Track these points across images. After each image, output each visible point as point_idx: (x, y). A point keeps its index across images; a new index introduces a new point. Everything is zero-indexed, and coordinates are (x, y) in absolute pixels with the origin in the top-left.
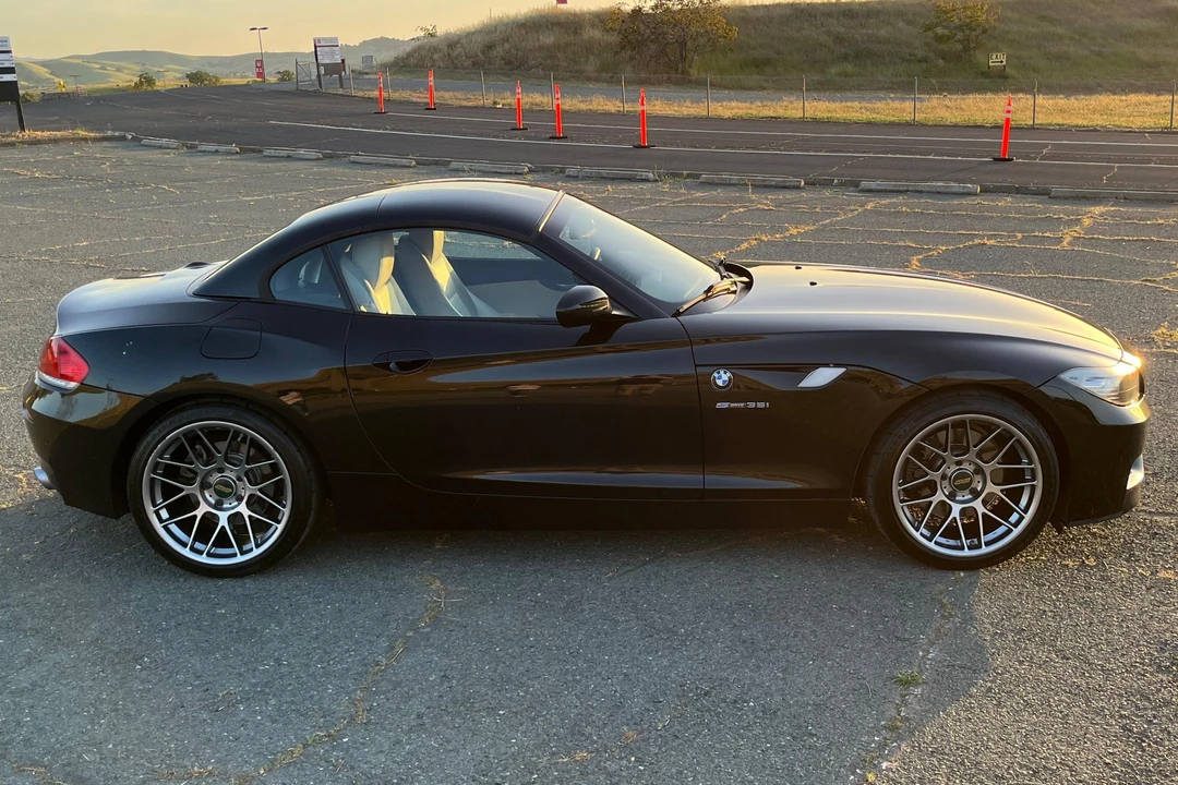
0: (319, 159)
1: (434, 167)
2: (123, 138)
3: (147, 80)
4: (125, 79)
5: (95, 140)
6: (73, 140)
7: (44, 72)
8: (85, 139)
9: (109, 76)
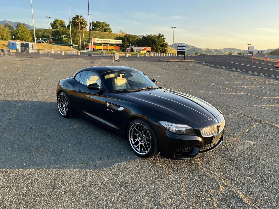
0: (225, 69)
1: (246, 73)
2: (200, 62)
3: (230, 54)
4: (227, 53)
5: (195, 62)
6: (191, 62)
7: (214, 51)
8: (193, 62)
9: (224, 52)
